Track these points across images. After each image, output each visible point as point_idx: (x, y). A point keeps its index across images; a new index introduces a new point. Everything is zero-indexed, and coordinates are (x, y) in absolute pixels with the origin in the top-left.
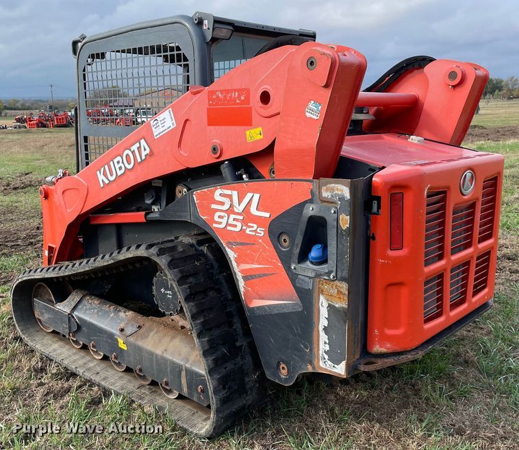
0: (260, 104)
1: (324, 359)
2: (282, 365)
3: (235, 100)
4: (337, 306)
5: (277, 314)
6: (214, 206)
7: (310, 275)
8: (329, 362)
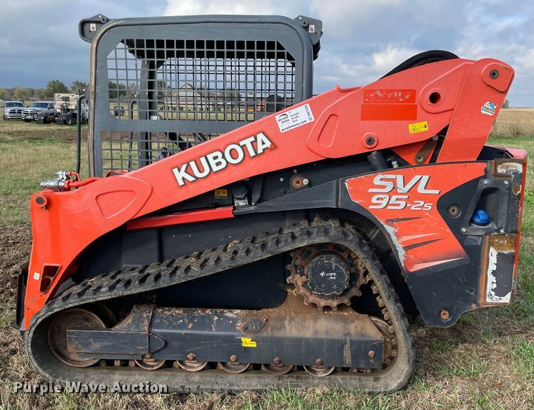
0: (429, 103)
1: (491, 295)
2: (444, 312)
3: (398, 98)
4: (506, 253)
5: (443, 272)
6: (371, 190)
7: (480, 234)
8: (496, 297)
